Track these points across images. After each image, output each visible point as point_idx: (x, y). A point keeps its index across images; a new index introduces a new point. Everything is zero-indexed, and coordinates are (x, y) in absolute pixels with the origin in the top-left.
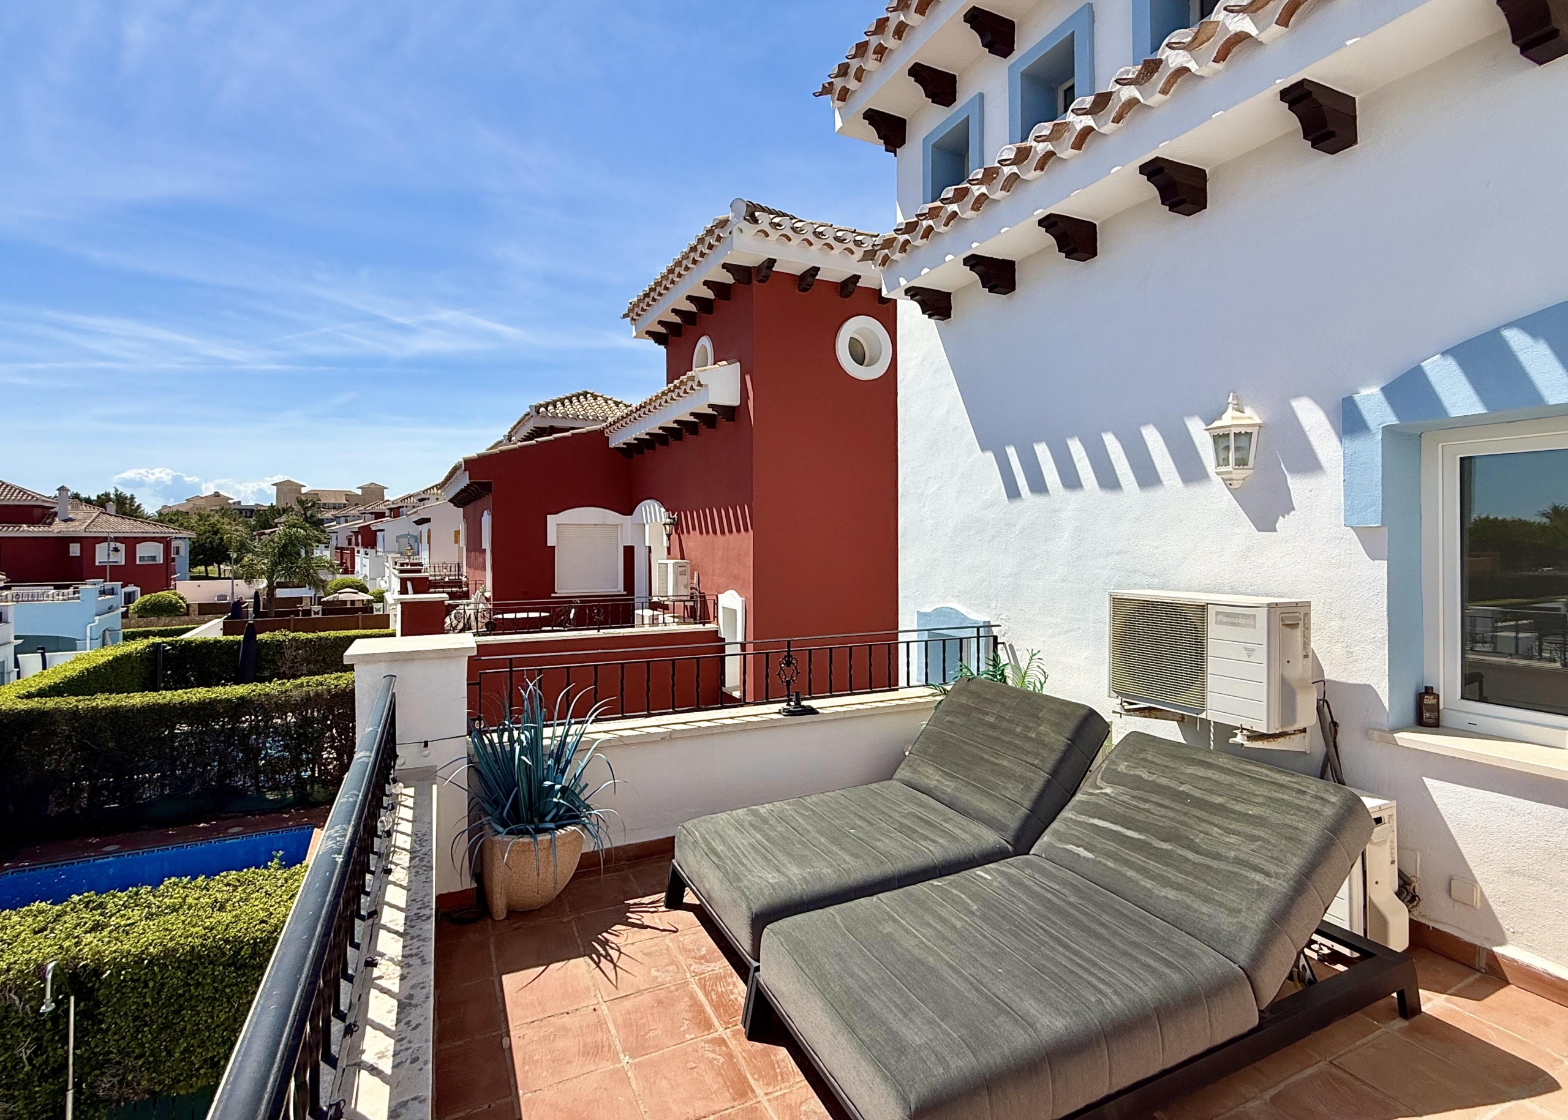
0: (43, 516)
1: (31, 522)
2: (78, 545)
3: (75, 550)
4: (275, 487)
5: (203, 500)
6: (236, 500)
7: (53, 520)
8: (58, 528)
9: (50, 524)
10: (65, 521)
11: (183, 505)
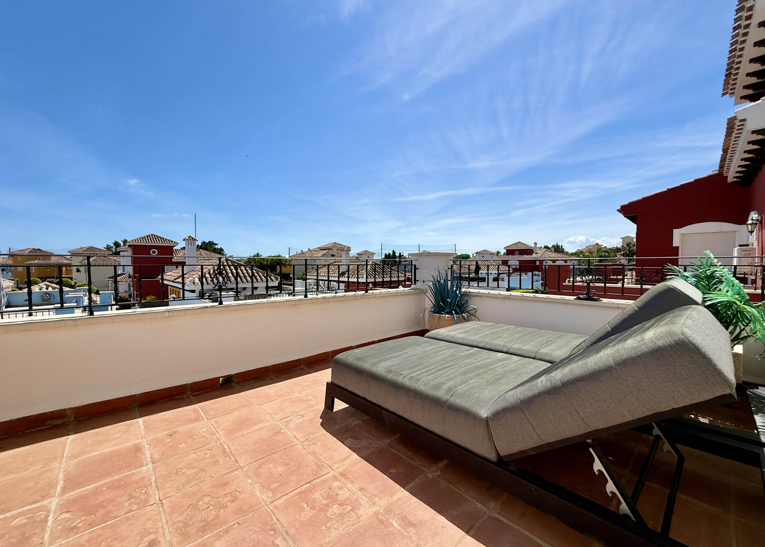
0: (531, 252)
1: (527, 254)
2: (538, 262)
3: (538, 263)
4: (622, 239)
5: (592, 247)
6: (605, 246)
7: (533, 254)
8: (534, 256)
9: (532, 255)
10: (536, 254)
11: (584, 249)
